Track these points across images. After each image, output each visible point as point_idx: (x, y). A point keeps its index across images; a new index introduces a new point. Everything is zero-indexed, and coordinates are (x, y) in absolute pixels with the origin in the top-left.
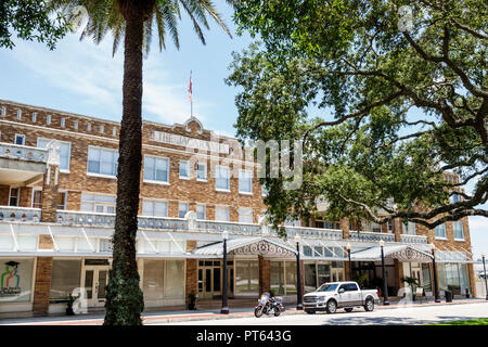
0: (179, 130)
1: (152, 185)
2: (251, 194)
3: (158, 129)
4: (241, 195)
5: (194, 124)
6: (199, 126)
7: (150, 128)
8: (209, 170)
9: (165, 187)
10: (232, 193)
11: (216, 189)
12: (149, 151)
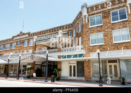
3: (15, 37)
5: (21, 32)
7: (13, 37)
8: (23, 42)
9: (15, 49)
10: (27, 47)
11: (24, 47)
12: (13, 42)
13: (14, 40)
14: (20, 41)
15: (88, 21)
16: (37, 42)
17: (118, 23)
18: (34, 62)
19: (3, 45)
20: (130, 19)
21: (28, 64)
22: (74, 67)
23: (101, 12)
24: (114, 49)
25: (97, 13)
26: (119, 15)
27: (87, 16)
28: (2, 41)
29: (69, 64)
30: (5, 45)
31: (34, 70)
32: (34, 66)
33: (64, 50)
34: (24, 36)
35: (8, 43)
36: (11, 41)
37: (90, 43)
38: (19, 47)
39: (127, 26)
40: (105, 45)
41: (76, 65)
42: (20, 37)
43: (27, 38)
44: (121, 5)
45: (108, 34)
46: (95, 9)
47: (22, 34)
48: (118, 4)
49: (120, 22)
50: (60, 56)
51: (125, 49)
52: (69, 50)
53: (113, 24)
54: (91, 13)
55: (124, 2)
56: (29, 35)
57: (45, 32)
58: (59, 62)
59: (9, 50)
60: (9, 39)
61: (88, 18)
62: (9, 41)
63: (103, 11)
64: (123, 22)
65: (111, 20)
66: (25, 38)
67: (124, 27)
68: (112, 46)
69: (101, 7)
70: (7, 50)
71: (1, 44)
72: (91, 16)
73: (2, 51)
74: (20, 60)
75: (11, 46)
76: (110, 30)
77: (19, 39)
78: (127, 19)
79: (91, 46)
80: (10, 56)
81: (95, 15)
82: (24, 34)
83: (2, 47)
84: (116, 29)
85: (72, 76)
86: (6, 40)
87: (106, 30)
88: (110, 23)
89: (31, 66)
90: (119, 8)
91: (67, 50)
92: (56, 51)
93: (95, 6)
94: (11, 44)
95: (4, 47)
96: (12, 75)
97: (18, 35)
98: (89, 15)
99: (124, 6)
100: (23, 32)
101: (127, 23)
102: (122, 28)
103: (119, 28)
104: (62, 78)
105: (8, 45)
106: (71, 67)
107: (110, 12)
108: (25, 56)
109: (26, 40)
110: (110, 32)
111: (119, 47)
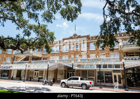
0: (71, 38)
1: (64, 53)
2: (95, 50)
3: (65, 39)
4: (90, 51)
5: (75, 35)
6: (76, 35)
9: (67, 52)
10: (87, 51)
11: (82, 50)
36: (60, 43)
56: (87, 38)
59: (58, 53)
70: (55, 53)
73: (46, 54)
75: (60, 49)
77: (73, 42)
82: (80, 37)
109: (83, 43)
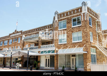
7: (10, 35)
8: (17, 39)
9: (11, 45)
10: (20, 43)
11: (18, 43)
12: (10, 39)
13: (11, 37)
14: (15, 38)
15: (58, 25)
16: (25, 40)
17: (76, 27)
18: (23, 56)
19: (2, 41)
20: (83, 25)
21: (19, 57)
22: (49, 59)
23: (66, 18)
24: (72, 46)
25: (64, 19)
26: (77, 21)
27: (57, 21)
28: (2, 38)
29: (46, 57)
30: (3, 41)
31: (23, 62)
32: (22, 59)
33: (42, 47)
34: (17, 34)
35: (6, 40)
36: (8, 38)
37: (58, 42)
38: (14, 43)
39: (81, 30)
40: (67, 44)
41: (49, 58)
42: (15, 35)
43: (20, 36)
44: (78, 14)
45: (69, 35)
46: (62, 16)
47: (16, 32)
48: (77, 13)
49: (77, 27)
50: (40, 51)
51: (79, 47)
52: (46, 47)
53: (73, 28)
54: (60, 19)
55: (80, 12)
56: (21, 33)
57: (33, 31)
58: (39, 56)
59: (7, 45)
60: (7, 36)
61: (58, 23)
62: (7, 38)
63: (67, 18)
64: (79, 27)
65: (72, 25)
66: (19, 35)
67: (79, 31)
68: (71, 45)
69: (66, 14)
70: (5, 46)
71: (1, 40)
72: (60, 21)
73: (2, 46)
74: (12, 55)
75: (8, 42)
76: (71, 33)
77: (14, 36)
78: (81, 25)
79: (59, 45)
80: (6, 51)
81: (62, 21)
82: (18, 32)
83: (2, 43)
84: (75, 32)
85: (47, 66)
86: (5, 37)
87: (69, 33)
88: (71, 27)
89: (20, 59)
90: (77, 16)
91: (44, 47)
92: (37, 47)
93: (63, 14)
94: (9, 40)
95: (3, 43)
96: (8, 66)
97: (14, 33)
98: (59, 21)
99: (80, 15)
100: (17, 30)
101: (81, 28)
102: (78, 31)
103: (76, 31)
104: (41, 68)
105: (6, 41)
106: (46, 59)
107: (71, 18)
108: (16, 51)
109: (19, 37)
110: (71, 34)
111: (75, 45)
